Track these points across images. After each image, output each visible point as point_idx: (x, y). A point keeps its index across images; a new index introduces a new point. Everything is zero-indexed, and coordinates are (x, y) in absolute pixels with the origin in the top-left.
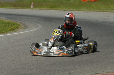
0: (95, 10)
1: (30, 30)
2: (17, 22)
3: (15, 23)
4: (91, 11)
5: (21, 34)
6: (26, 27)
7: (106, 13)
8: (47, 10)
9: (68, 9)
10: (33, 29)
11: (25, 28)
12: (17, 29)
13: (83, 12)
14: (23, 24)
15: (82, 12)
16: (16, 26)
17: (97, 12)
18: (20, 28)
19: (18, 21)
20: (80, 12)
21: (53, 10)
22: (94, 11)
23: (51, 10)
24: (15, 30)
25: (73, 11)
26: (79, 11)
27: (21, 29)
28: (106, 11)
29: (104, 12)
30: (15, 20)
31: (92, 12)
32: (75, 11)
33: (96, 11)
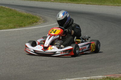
1: (50, 24)
2: (36, 15)
3: (34, 16)
4: (116, 6)
5: (40, 28)
6: (45, 21)
8: (68, 3)
9: (91, 3)
10: (53, 23)
11: (45, 22)
12: (36, 22)
14: (43, 18)
16: (36, 20)
18: (40, 22)
19: (38, 14)
21: (74, 3)
22: (118, 6)
23: (72, 3)
24: (34, 24)
25: (96, 5)
27: (40, 23)
30: (34, 13)
32: (98, 5)
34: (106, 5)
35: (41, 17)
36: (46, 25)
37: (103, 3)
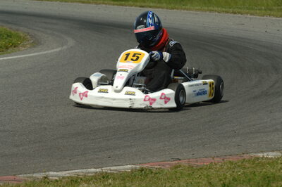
3: (13, 32)
6: (36, 43)
7: (240, 15)
13: (185, 11)
14: (32, 37)
16: (14, 40)
18: (24, 46)
24: (9, 50)
26: (175, 10)
27: (23, 49)
28: (239, 13)
29: (235, 13)
31: (208, 13)
35: (28, 33)
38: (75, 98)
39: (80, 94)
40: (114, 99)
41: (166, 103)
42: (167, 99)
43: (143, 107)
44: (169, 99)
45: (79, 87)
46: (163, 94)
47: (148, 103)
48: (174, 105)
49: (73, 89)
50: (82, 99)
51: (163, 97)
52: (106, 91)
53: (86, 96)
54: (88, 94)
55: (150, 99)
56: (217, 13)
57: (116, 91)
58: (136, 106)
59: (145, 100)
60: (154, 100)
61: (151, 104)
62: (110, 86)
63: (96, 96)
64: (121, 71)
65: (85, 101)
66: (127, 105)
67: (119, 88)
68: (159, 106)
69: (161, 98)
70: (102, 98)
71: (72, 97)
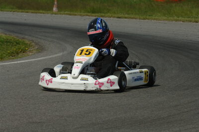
0: (180, 18)
1: (50, 56)
2: (23, 38)
3: (20, 40)
4: (172, 21)
5: (31, 63)
6: (41, 49)
8: (84, 15)
9: (126, 16)
10: (56, 54)
11: (40, 52)
12: (23, 52)
13: (155, 21)
14: (37, 44)
15: (153, 21)
16: (23, 47)
17: (183, 22)
18: (30, 52)
19: (26, 37)
20: (149, 21)
22: (176, 20)
24: (19, 56)
25: (136, 19)
26: (146, 20)
27: (31, 54)
30: (20, 35)
31: (174, 22)
32: (140, 19)
33: (180, 20)
34: (154, 19)
35: (33, 41)
36: (42, 57)
37: (149, 16)
38: (43, 84)
39: (46, 81)
40: (72, 84)
41: (111, 86)
42: (112, 83)
43: (94, 89)
44: (114, 83)
45: (46, 76)
46: (109, 79)
47: (98, 86)
48: (118, 88)
49: (41, 77)
50: (48, 84)
51: (109, 81)
52: (66, 78)
53: (51, 82)
54: (53, 80)
55: (99, 83)
56: (181, 22)
57: (74, 78)
58: (89, 88)
59: (95, 84)
60: (103, 84)
61: (100, 87)
62: (69, 74)
63: (59, 82)
64: (77, 62)
65: (50, 86)
66: (82, 88)
67: (76, 75)
68: (106, 89)
69: (108, 82)
70: (63, 83)
71: (40, 83)
